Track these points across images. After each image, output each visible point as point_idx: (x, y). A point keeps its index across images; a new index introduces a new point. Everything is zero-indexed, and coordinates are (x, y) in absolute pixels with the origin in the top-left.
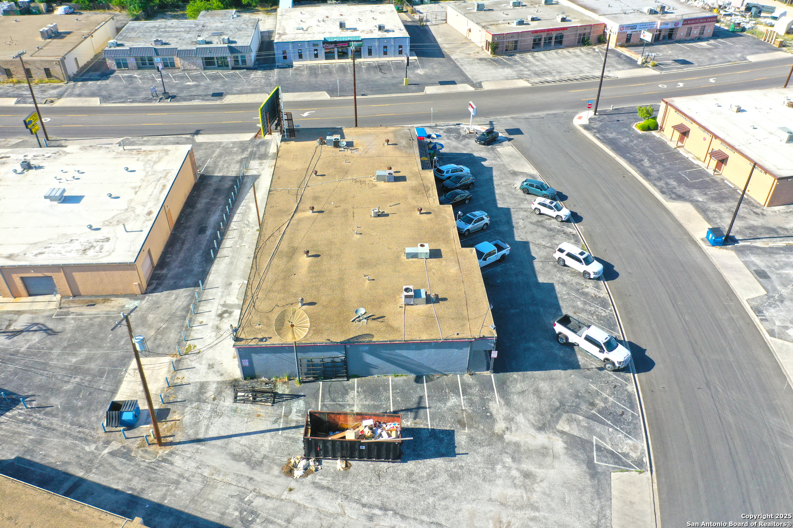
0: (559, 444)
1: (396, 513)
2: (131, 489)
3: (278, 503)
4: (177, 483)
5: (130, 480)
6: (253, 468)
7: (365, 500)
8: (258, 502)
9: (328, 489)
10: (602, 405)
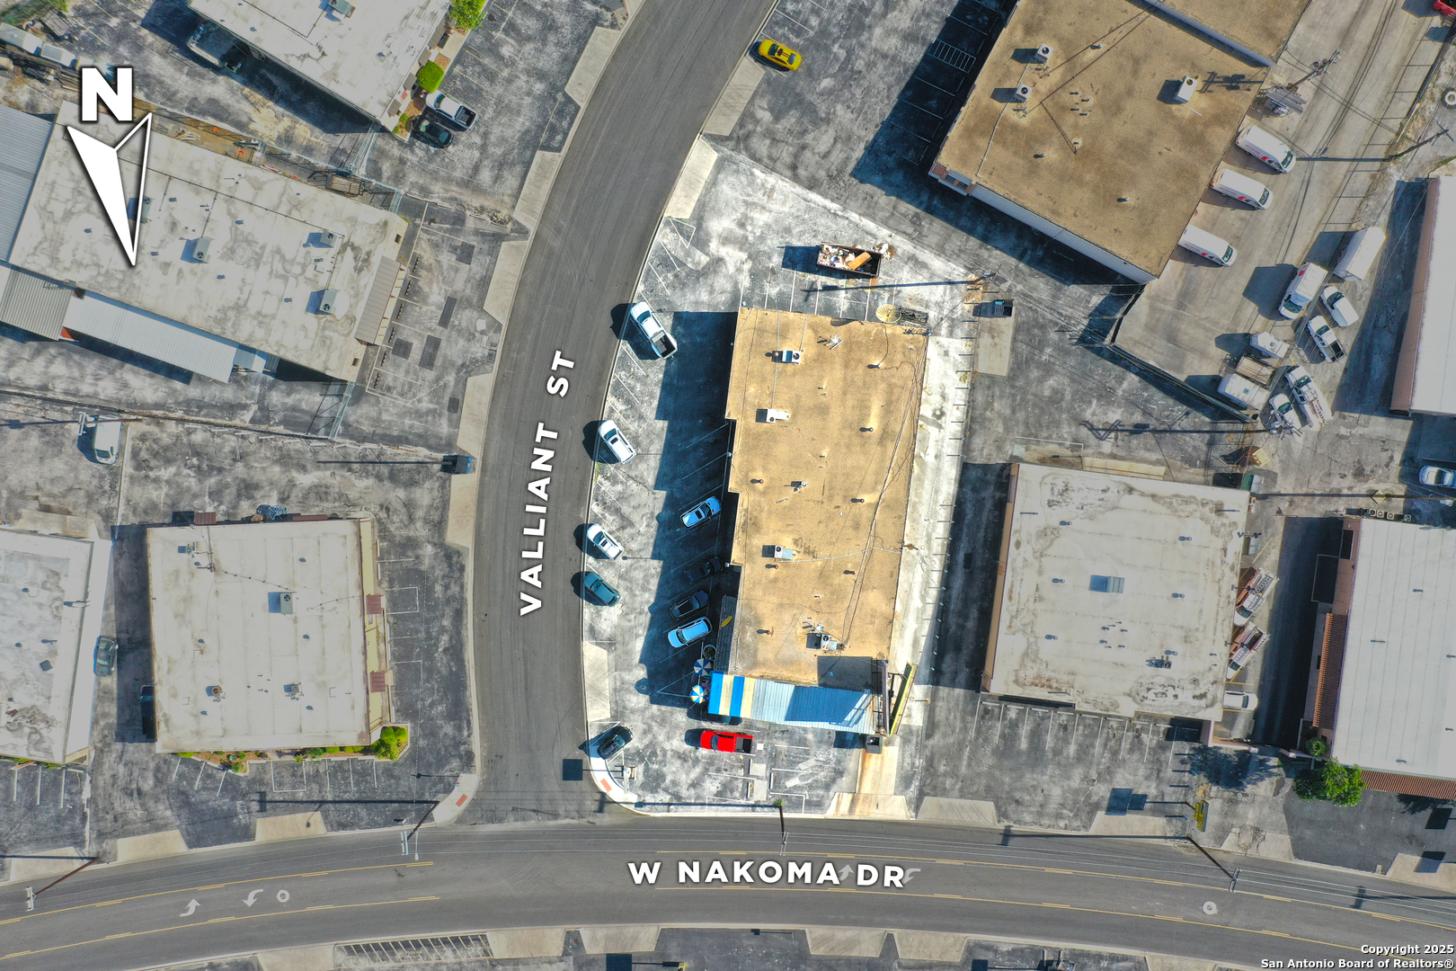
0: (714, 246)
1: (829, 211)
2: (988, 249)
3: (898, 227)
4: (960, 251)
5: (990, 256)
6: (914, 255)
7: (847, 222)
8: (910, 230)
9: (867, 233)
10: (670, 276)
